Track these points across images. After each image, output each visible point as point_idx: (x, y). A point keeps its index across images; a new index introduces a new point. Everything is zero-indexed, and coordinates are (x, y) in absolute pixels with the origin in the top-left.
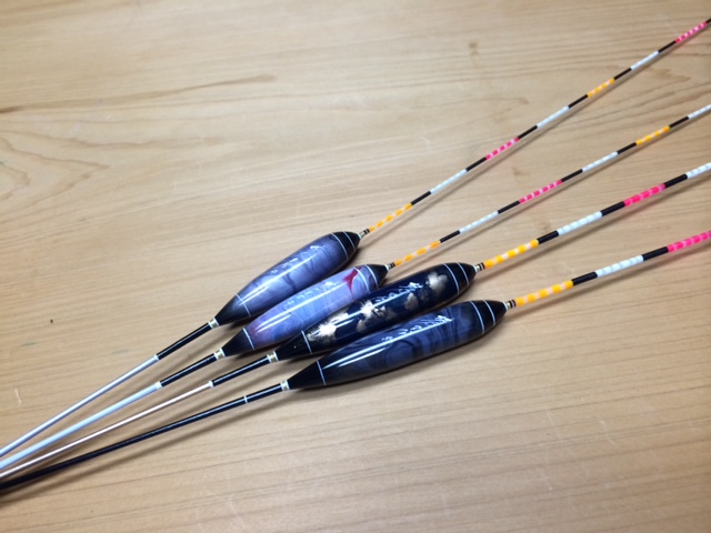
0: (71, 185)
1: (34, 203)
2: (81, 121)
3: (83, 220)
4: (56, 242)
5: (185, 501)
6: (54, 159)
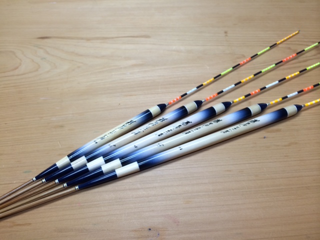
0: (73, 70)
1: (59, 75)
2: (75, 45)
3: (79, 83)
6: (66, 59)
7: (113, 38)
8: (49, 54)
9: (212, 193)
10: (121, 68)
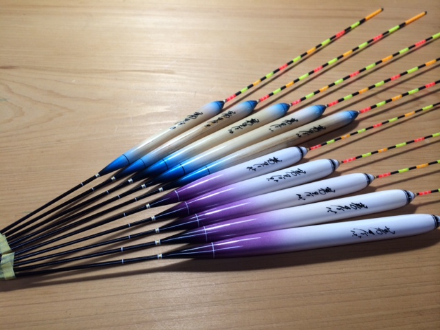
0: (51, 119)
1: (28, 127)
2: (56, 81)
3: (59, 141)
4: (42, 152)
5: (127, 311)
6: (40, 102)
7: (115, 71)
8: (13, 92)
9: (274, 325)
10: (129, 118)
